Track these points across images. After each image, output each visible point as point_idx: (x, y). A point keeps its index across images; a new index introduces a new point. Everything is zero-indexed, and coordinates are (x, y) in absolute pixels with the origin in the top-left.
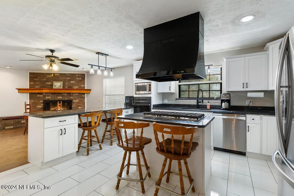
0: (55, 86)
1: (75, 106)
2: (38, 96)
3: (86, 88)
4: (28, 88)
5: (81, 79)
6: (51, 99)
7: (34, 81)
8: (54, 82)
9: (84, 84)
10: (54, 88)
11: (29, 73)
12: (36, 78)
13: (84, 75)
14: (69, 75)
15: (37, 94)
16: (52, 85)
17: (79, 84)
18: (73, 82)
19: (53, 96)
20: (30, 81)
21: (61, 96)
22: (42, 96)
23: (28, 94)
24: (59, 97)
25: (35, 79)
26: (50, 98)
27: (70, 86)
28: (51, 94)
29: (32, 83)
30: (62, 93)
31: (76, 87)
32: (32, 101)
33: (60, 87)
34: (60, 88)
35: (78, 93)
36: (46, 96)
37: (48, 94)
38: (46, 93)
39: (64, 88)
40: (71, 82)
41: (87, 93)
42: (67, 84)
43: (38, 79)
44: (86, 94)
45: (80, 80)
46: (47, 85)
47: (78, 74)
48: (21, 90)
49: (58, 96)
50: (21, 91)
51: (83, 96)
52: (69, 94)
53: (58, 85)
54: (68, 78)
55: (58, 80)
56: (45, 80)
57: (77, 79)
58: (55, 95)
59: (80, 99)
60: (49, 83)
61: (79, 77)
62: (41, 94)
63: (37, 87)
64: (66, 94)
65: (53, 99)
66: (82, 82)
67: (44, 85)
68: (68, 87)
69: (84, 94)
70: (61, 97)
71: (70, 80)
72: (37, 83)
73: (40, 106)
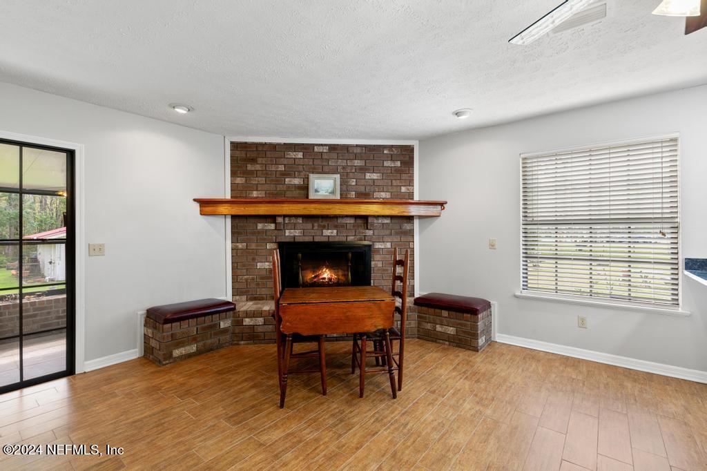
0: (316, 191)
1: (380, 264)
2: (260, 226)
3: (416, 198)
4: (228, 197)
5: (398, 164)
7: (247, 174)
8: (312, 176)
9: (410, 182)
10: (312, 196)
11: (232, 143)
12: (253, 161)
13: (410, 150)
14: (358, 150)
15: (252, 220)
16: (305, 188)
17: (395, 183)
18: (375, 176)
19: (309, 226)
20: (234, 174)
21: (336, 227)
22: (272, 226)
23: (229, 221)
24: (327, 232)
25: (250, 167)
26: (297, 233)
27: (362, 189)
28: (300, 220)
29: (239, 180)
30: (336, 217)
31: (383, 195)
32: (240, 246)
33: (333, 192)
34: (332, 197)
35: (392, 217)
36: (285, 226)
37: (293, 220)
38: (284, 216)
39: (344, 201)
40: (368, 176)
41: (420, 217)
42: (354, 184)
43: (258, 167)
44: (416, 222)
45: (397, 170)
46: (290, 187)
47: (391, 147)
48: (207, 206)
49: (324, 227)
50: (208, 209)
51: (407, 226)
52: (359, 221)
53: (324, 186)
54: (357, 163)
55: (323, 170)
56: (281, 168)
57: (387, 164)
58: (316, 224)
59: (396, 239)
60: (297, 181)
61: (392, 158)
62: (272, 218)
63: (255, 194)
64: (352, 221)
65: (307, 239)
66: (404, 176)
67: (280, 187)
68: (359, 195)
69: (410, 219)
70: (335, 231)
71: (363, 170)
72: (255, 181)
73: (267, 265)
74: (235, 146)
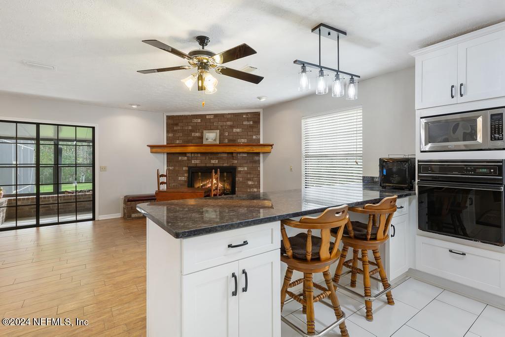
0: (207, 139)
1: (241, 179)
2: (180, 158)
3: (261, 142)
4: (165, 144)
5: (251, 123)
6: (200, 165)
7: (174, 131)
8: (205, 132)
9: (258, 133)
10: (205, 142)
11: (167, 116)
12: (177, 125)
13: (258, 114)
14: (229, 116)
15: (177, 155)
16: (201, 138)
17: (249, 133)
18: (238, 130)
19: (204, 158)
20: (168, 132)
21: (217, 158)
22: (186, 158)
23: (165, 156)
24: (213, 161)
25: (175, 128)
26: (198, 162)
27: (231, 138)
28: (199, 155)
29: (171, 135)
30: (218, 153)
31: (243, 140)
32: (171, 168)
33: (215, 140)
34: (215, 143)
35: (248, 153)
36: (192, 158)
37: (196, 155)
38: (192, 153)
39: (221, 144)
40: (235, 130)
41: (264, 153)
42: (227, 135)
43: (179, 128)
44: (261, 155)
45: (251, 126)
46: (194, 137)
47: (247, 114)
48: (154, 148)
49: (211, 159)
50: (154, 150)
51: (256, 158)
52: (230, 155)
53: (211, 137)
54: (229, 123)
55: (211, 128)
56: (190, 128)
57: (245, 123)
58: (207, 157)
59: (251, 165)
60: (197, 134)
61: (248, 120)
62: (184, 154)
63: (178, 142)
64: (226, 155)
65: (203, 165)
66: (255, 130)
67: (189, 138)
68: (230, 141)
69: (258, 154)
70: (217, 161)
71: (232, 127)
72: (177, 135)
73: (183, 178)
74: (169, 118)
